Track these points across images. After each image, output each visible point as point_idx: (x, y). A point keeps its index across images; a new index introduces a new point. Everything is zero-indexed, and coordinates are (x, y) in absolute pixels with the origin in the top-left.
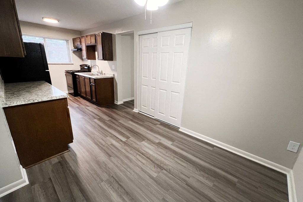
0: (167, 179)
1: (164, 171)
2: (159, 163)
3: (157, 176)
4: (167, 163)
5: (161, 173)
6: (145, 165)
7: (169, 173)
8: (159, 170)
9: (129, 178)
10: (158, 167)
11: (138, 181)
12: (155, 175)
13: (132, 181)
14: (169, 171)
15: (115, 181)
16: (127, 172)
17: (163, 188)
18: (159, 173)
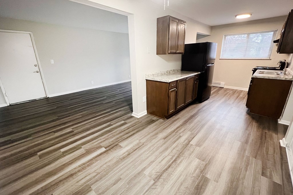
0: (142, 184)
1: (153, 182)
2: (165, 178)
3: (145, 175)
4: (165, 187)
5: (149, 178)
6: (158, 164)
7: (150, 188)
8: (154, 176)
9: (142, 154)
10: (158, 176)
11: (139, 160)
12: (147, 172)
13: (140, 155)
14: (153, 187)
15: (139, 146)
16: (149, 152)
17: (131, 180)
18: (150, 177)
